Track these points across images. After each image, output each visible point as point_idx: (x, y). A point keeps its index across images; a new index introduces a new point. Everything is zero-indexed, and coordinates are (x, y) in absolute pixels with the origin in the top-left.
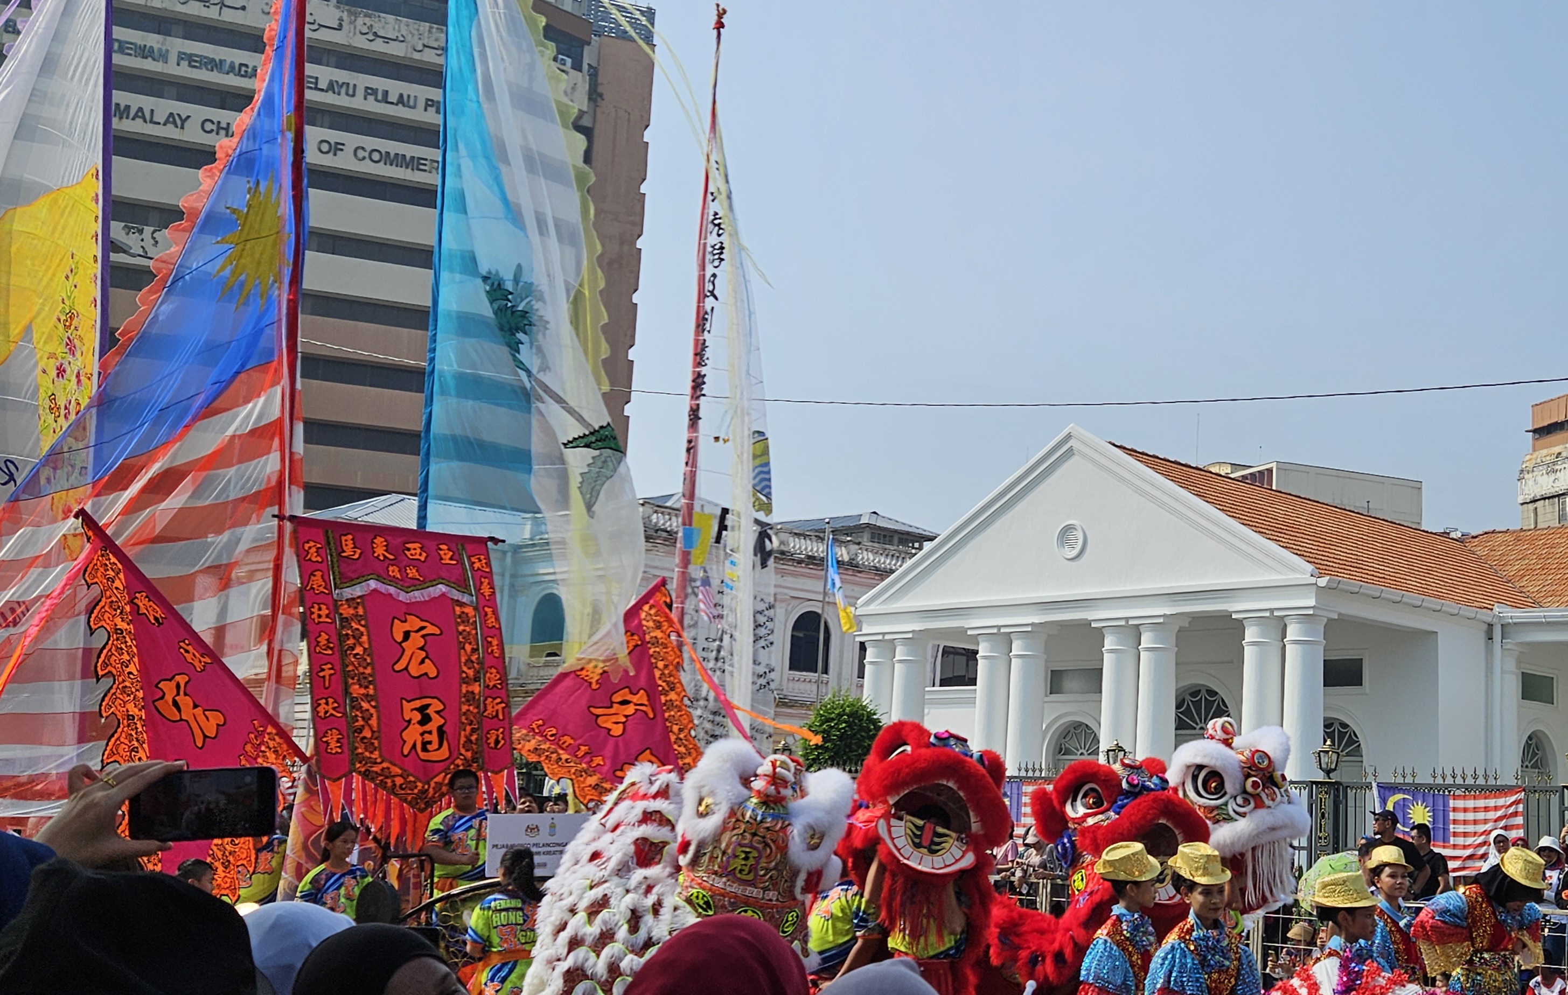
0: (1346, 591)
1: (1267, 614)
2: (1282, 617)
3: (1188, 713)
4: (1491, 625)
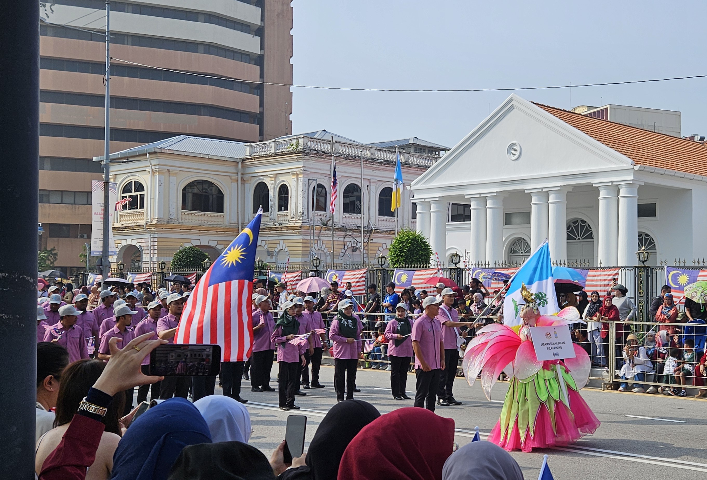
0: (648, 172)
1: (610, 184)
2: (618, 185)
3: (572, 232)
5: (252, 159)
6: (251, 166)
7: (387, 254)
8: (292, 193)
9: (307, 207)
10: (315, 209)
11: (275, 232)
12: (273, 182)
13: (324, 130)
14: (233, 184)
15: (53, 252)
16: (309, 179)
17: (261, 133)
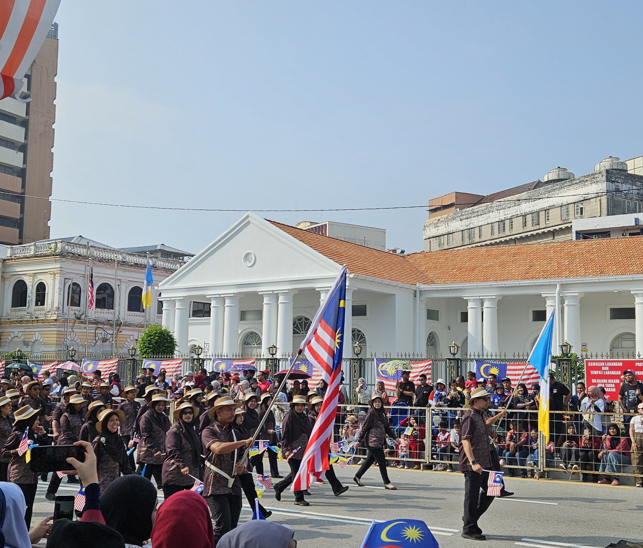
3: (297, 327)
4: (415, 291)
5: (12, 259)
6: (11, 265)
7: (137, 346)
8: (49, 291)
9: (62, 303)
10: (69, 305)
11: (32, 324)
12: (31, 280)
13: (81, 236)
16: (65, 279)
17: (21, 236)
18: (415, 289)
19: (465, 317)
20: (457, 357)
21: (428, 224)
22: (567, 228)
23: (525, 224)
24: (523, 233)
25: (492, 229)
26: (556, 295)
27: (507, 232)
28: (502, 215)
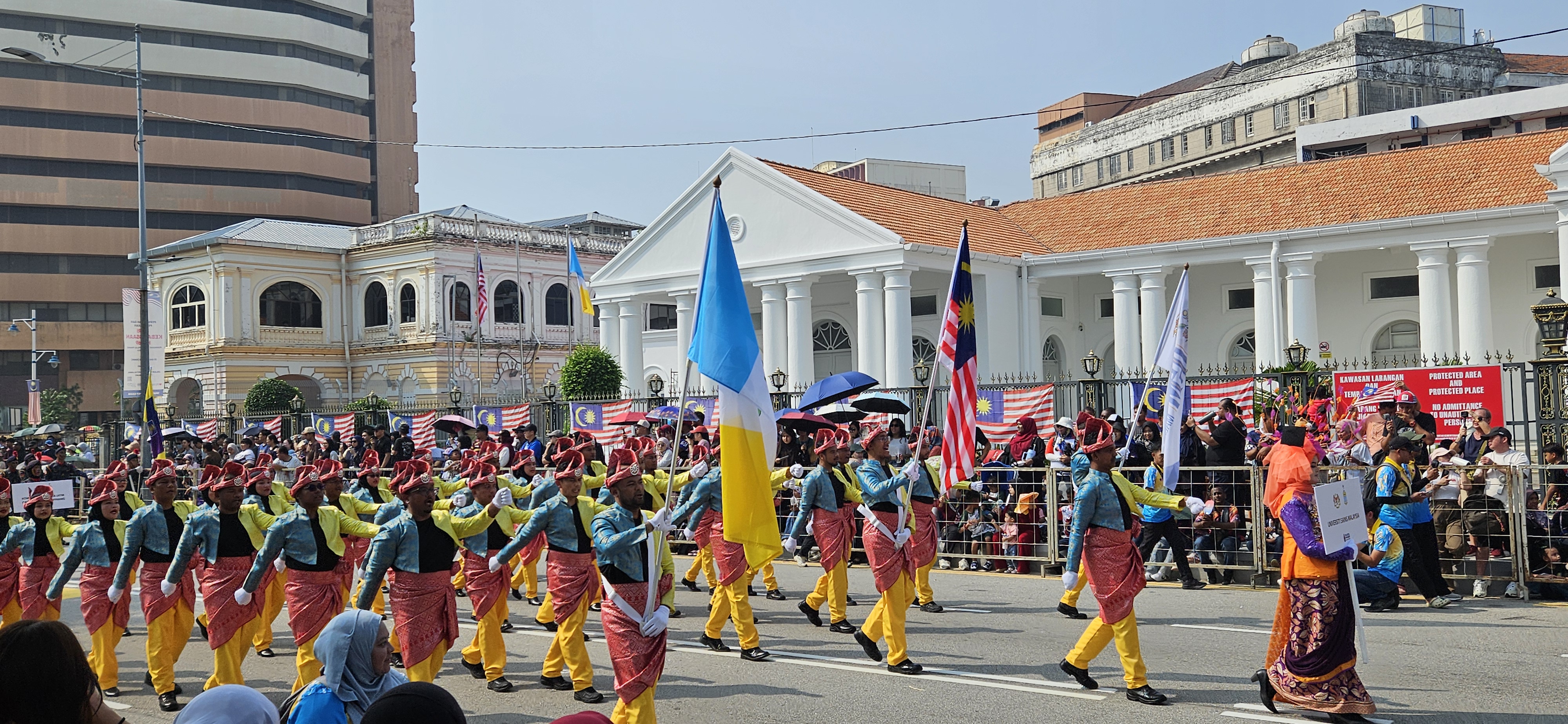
0: (922, 251)
1: (872, 271)
2: (882, 272)
3: (820, 339)
4: (1020, 268)
5: (360, 249)
6: (360, 259)
7: (559, 380)
8: (420, 297)
9: (442, 316)
10: (454, 318)
11: (397, 352)
12: (392, 281)
13: (464, 206)
14: (335, 286)
15: (76, 392)
16: (445, 276)
17: (374, 211)
18: (1019, 264)
19: (1108, 308)
20: (1098, 377)
21: (1038, 152)
22: (1286, 142)
23: (1209, 141)
24: (1206, 156)
25: (1151, 154)
26: (1272, 261)
27: (1178, 157)
28: (1167, 128)
